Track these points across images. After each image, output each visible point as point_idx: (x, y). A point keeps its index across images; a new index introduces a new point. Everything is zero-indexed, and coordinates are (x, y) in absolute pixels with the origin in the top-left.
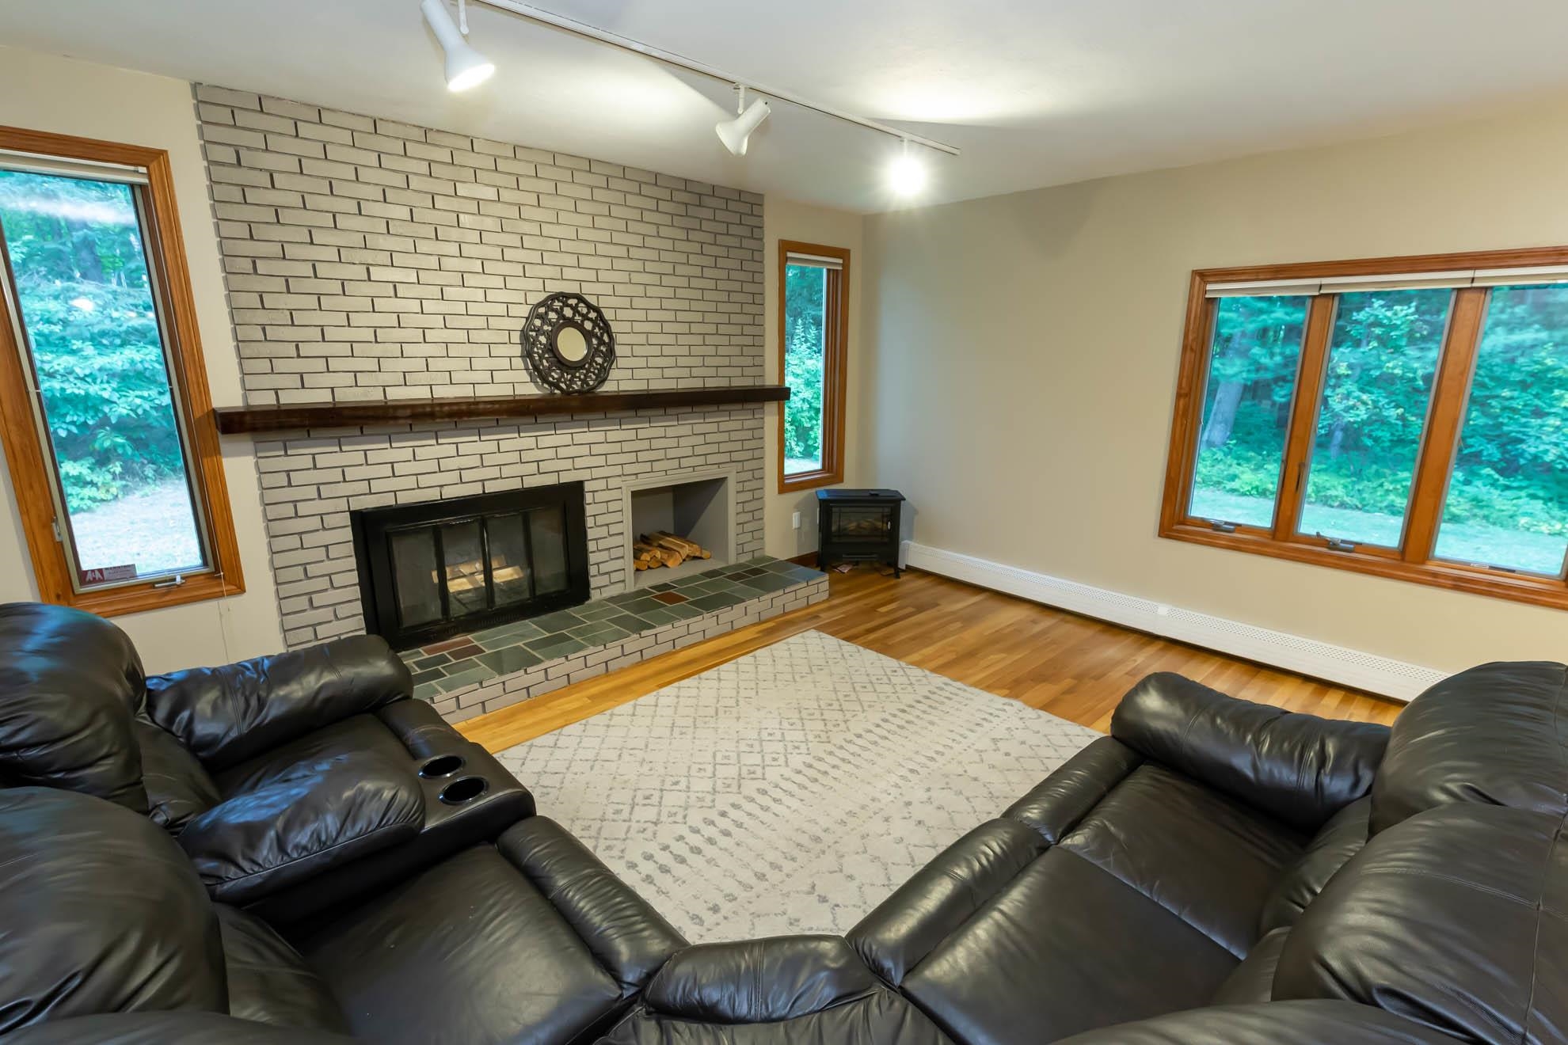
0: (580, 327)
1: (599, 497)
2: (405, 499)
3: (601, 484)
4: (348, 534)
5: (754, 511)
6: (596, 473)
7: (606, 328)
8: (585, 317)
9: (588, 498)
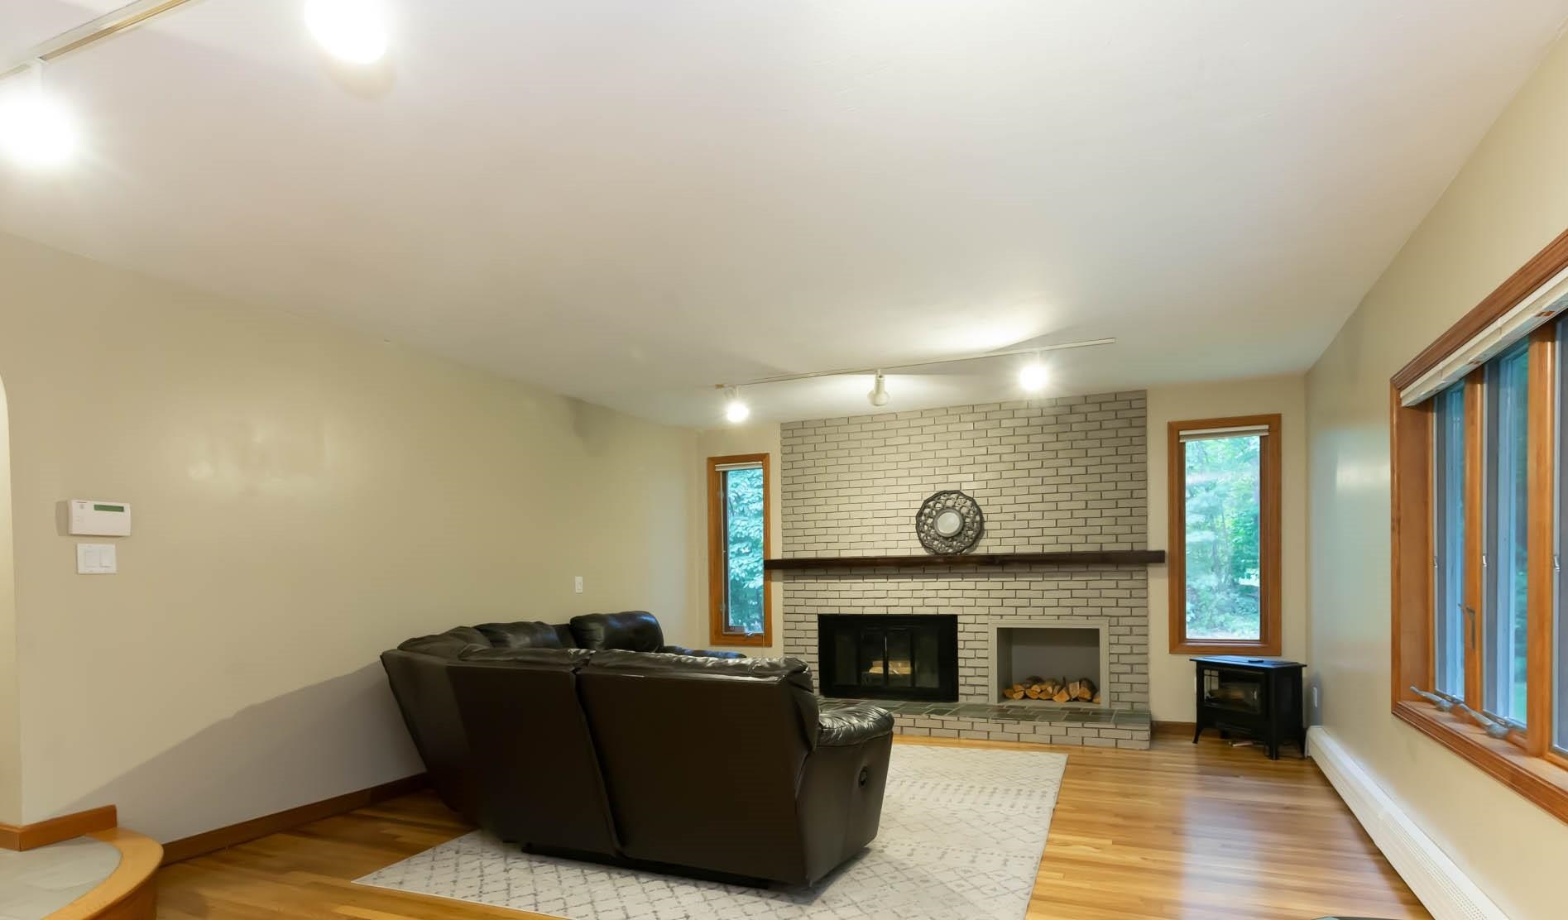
0: (958, 512)
1: (968, 628)
2: (843, 611)
3: (971, 619)
4: (816, 626)
5: (1137, 664)
6: (966, 611)
7: (979, 510)
8: (962, 505)
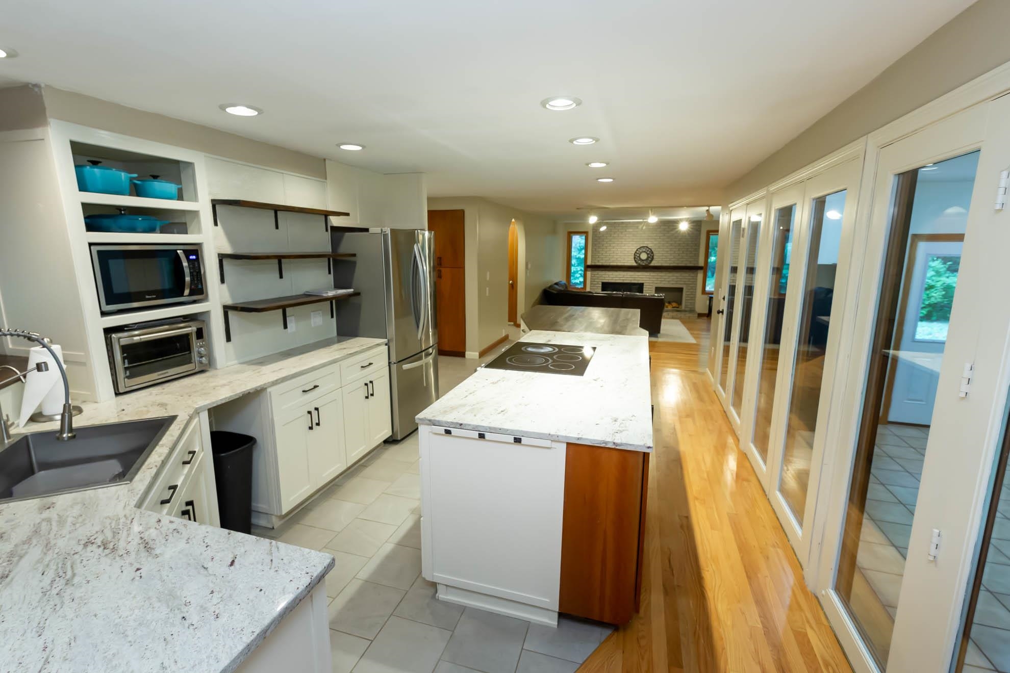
0: (646, 253)
1: (647, 286)
2: (610, 281)
3: (648, 284)
4: (601, 285)
5: (693, 297)
6: (647, 282)
7: (652, 253)
8: (648, 251)
9: (644, 287)
